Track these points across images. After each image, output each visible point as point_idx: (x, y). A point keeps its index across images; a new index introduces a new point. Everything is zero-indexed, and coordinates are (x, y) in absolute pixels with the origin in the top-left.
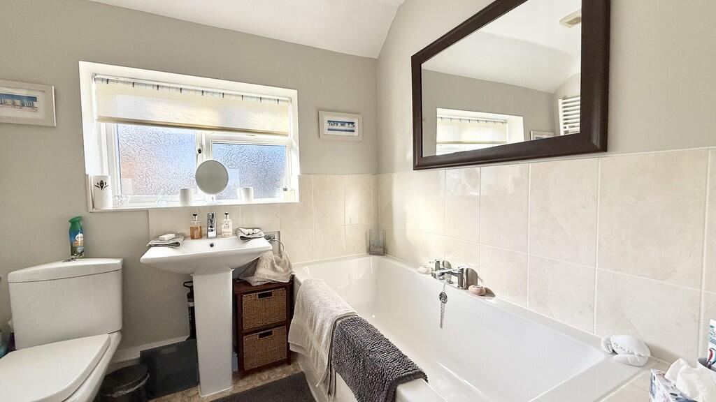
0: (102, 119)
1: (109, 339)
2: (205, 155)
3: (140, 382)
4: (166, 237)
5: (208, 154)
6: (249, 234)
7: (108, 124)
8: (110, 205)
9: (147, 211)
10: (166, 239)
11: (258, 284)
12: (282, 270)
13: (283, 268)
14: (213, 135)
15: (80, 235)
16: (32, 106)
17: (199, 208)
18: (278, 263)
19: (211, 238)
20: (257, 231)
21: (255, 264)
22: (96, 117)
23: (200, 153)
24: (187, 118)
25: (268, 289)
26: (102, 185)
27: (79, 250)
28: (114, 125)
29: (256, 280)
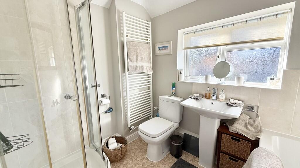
0: (185, 49)
1: (174, 124)
2: (221, 59)
3: (179, 143)
4: (195, 95)
5: (222, 58)
6: (233, 103)
7: (187, 50)
8: (182, 80)
9: (192, 83)
10: (195, 96)
11: (232, 131)
12: (254, 131)
13: (255, 129)
14: (227, 47)
15: (174, 89)
16: (167, 49)
17: (211, 84)
18: (251, 125)
19: (213, 100)
20: (240, 102)
21: (233, 121)
22: (183, 48)
23: (218, 57)
24: (214, 42)
25: (238, 137)
26: (181, 72)
27: (173, 93)
28: (189, 50)
29: (232, 129)
